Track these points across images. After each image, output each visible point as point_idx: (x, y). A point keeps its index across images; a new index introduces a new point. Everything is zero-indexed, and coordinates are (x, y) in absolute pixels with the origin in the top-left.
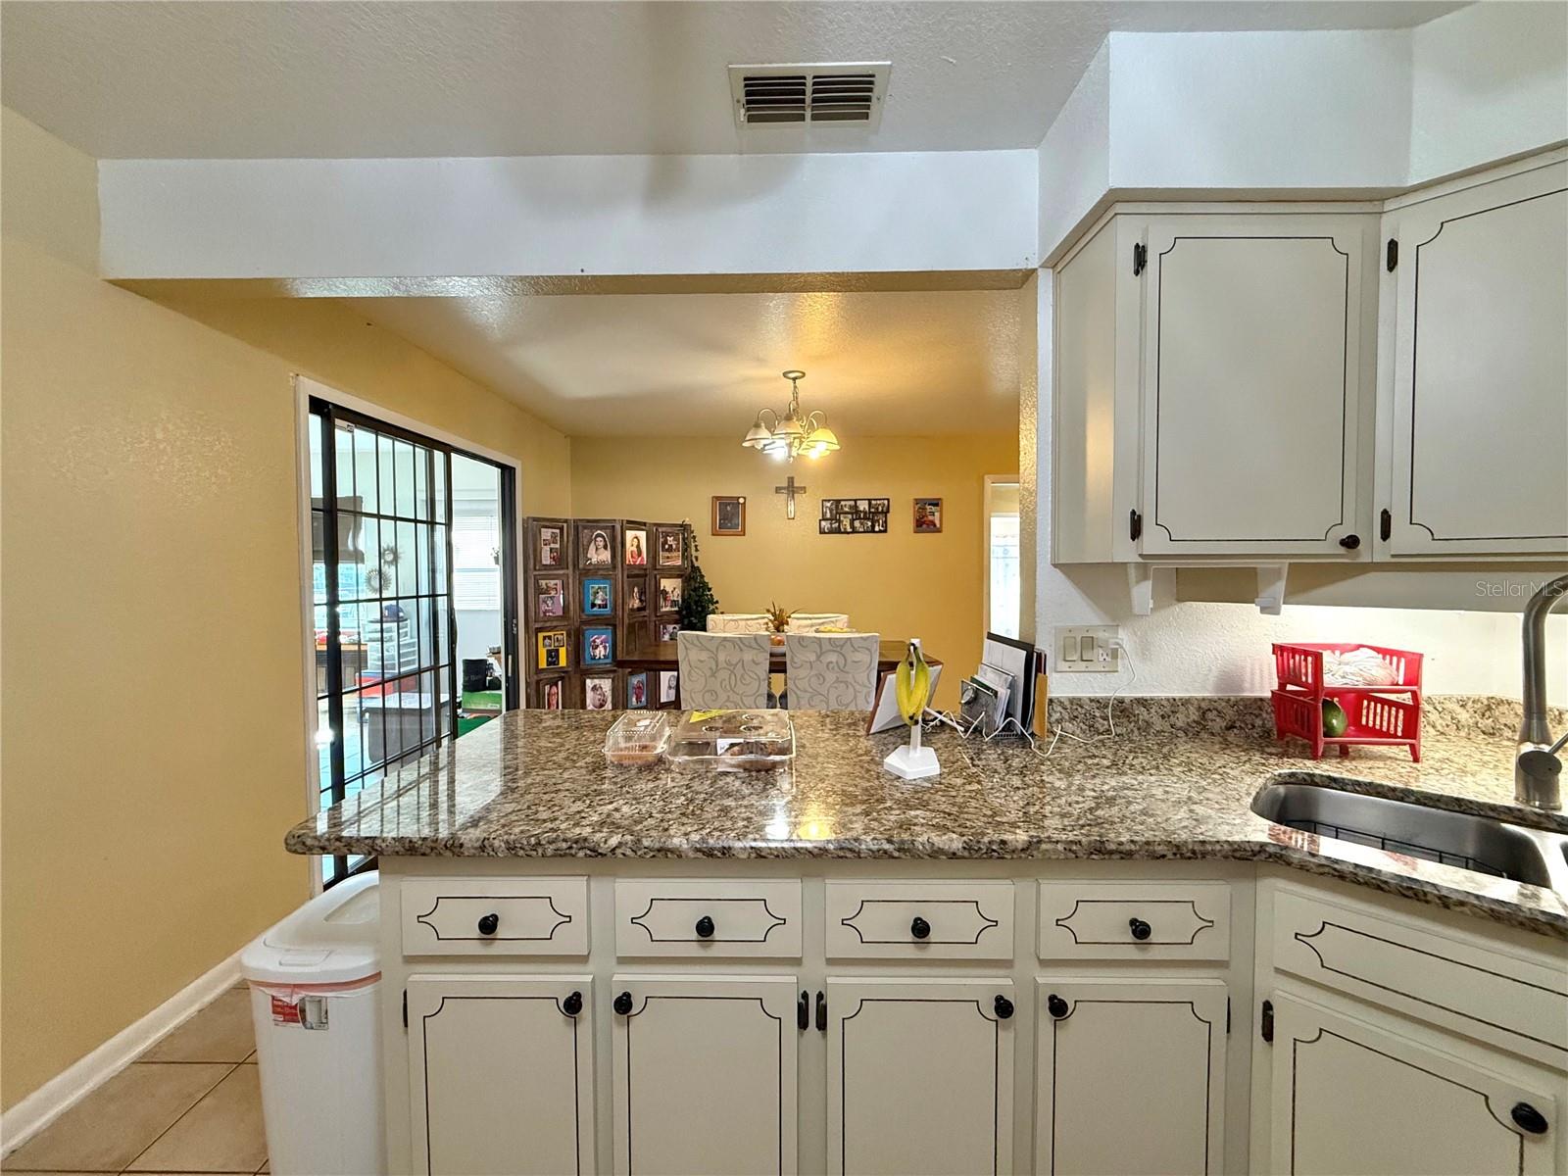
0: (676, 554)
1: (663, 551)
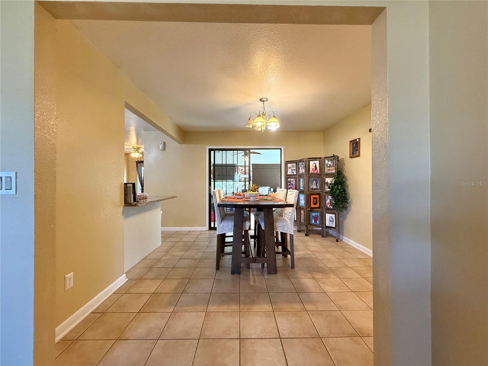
0: (333, 168)
1: (327, 167)
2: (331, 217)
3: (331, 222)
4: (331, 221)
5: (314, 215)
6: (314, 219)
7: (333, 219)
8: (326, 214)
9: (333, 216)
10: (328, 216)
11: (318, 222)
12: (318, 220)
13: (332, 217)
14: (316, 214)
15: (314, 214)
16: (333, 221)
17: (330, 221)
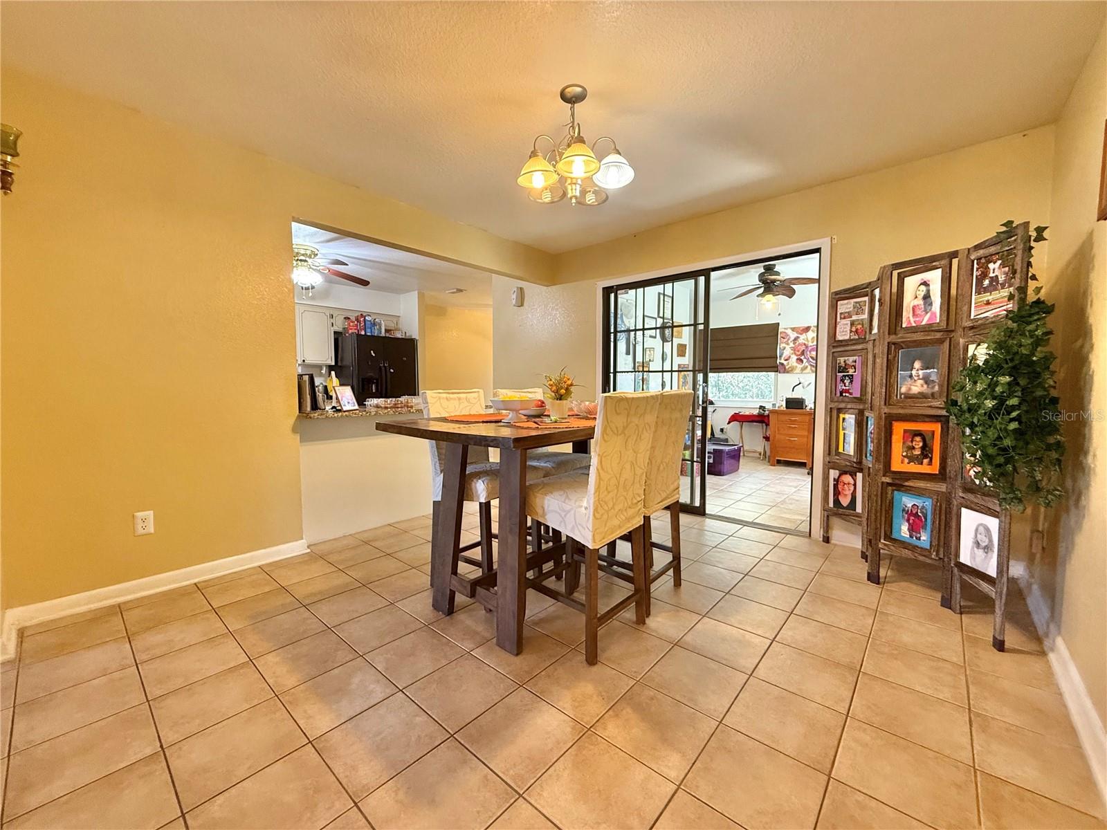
0: (1002, 294)
1: (978, 292)
2: (981, 529)
3: (980, 553)
4: (984, 544)
5: (910, 505)
6: (908, 520)
7: (991, 541)
8: (964, 510)
9: (993, 523)
10: (970, 520)
11: (923, 538)
12: (924, 527)
13: (987, 530)
14: (919, 502)
15: (908, 502)
16: (987, 549)
17: (977, 544)
